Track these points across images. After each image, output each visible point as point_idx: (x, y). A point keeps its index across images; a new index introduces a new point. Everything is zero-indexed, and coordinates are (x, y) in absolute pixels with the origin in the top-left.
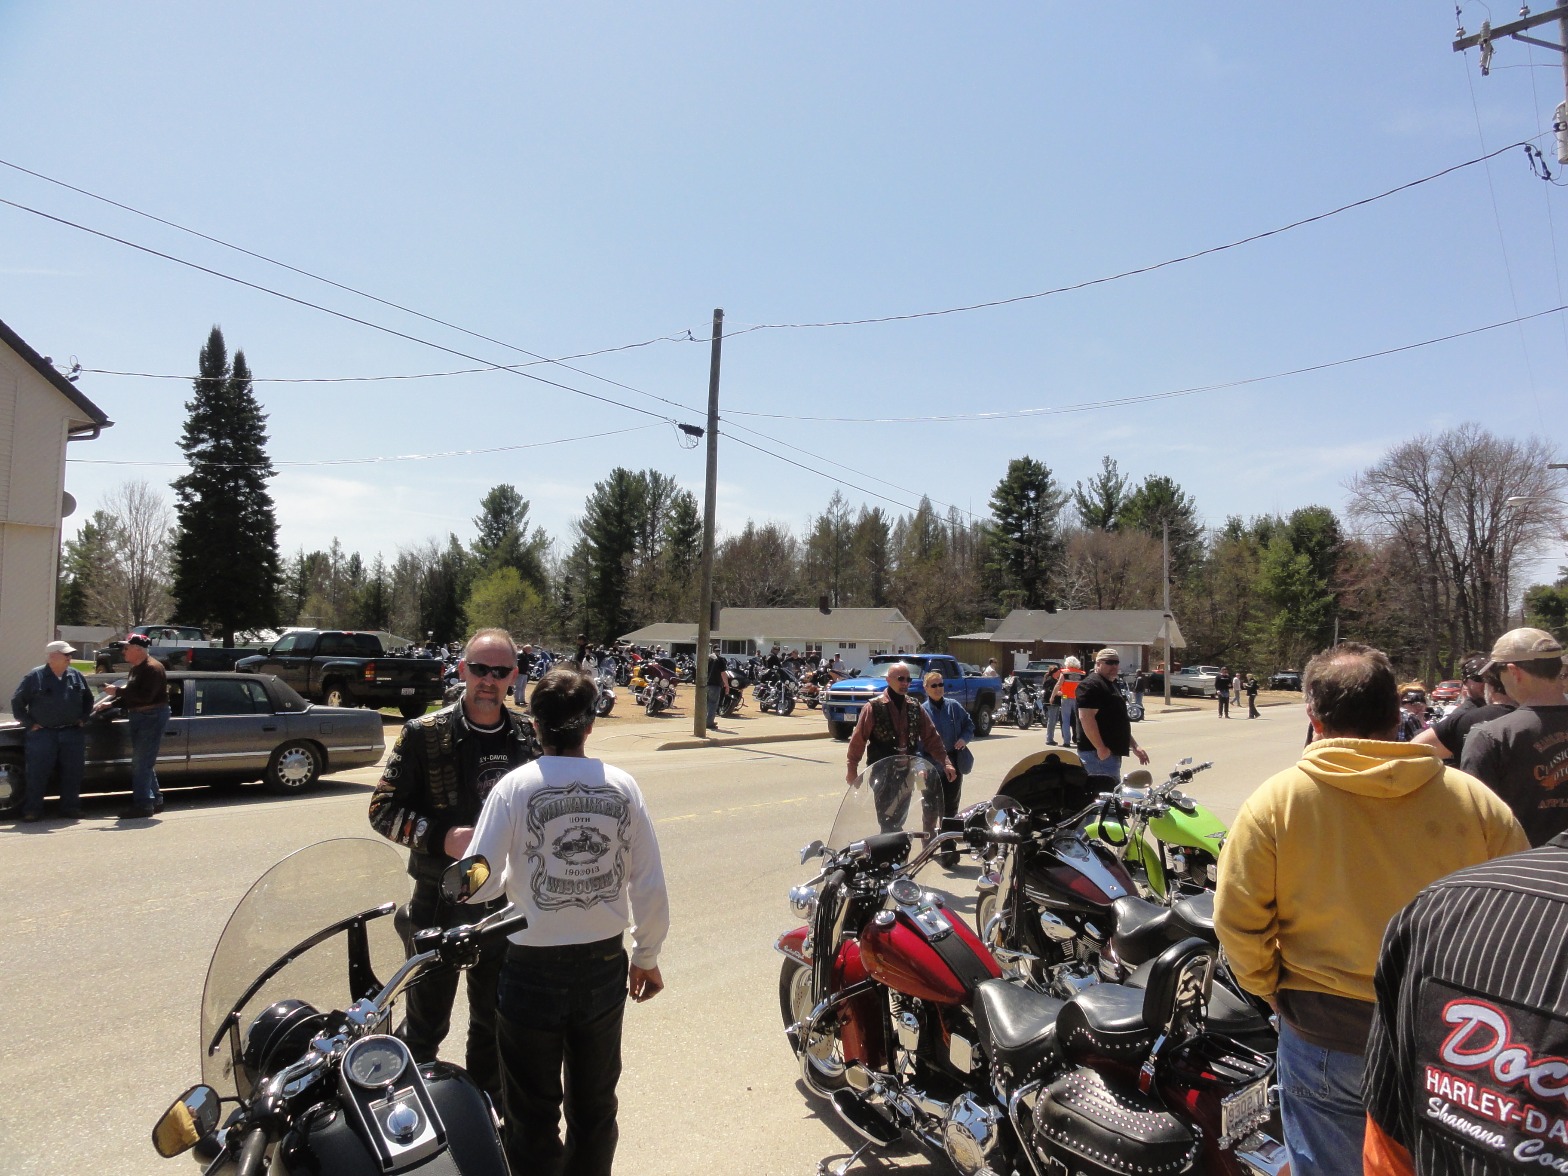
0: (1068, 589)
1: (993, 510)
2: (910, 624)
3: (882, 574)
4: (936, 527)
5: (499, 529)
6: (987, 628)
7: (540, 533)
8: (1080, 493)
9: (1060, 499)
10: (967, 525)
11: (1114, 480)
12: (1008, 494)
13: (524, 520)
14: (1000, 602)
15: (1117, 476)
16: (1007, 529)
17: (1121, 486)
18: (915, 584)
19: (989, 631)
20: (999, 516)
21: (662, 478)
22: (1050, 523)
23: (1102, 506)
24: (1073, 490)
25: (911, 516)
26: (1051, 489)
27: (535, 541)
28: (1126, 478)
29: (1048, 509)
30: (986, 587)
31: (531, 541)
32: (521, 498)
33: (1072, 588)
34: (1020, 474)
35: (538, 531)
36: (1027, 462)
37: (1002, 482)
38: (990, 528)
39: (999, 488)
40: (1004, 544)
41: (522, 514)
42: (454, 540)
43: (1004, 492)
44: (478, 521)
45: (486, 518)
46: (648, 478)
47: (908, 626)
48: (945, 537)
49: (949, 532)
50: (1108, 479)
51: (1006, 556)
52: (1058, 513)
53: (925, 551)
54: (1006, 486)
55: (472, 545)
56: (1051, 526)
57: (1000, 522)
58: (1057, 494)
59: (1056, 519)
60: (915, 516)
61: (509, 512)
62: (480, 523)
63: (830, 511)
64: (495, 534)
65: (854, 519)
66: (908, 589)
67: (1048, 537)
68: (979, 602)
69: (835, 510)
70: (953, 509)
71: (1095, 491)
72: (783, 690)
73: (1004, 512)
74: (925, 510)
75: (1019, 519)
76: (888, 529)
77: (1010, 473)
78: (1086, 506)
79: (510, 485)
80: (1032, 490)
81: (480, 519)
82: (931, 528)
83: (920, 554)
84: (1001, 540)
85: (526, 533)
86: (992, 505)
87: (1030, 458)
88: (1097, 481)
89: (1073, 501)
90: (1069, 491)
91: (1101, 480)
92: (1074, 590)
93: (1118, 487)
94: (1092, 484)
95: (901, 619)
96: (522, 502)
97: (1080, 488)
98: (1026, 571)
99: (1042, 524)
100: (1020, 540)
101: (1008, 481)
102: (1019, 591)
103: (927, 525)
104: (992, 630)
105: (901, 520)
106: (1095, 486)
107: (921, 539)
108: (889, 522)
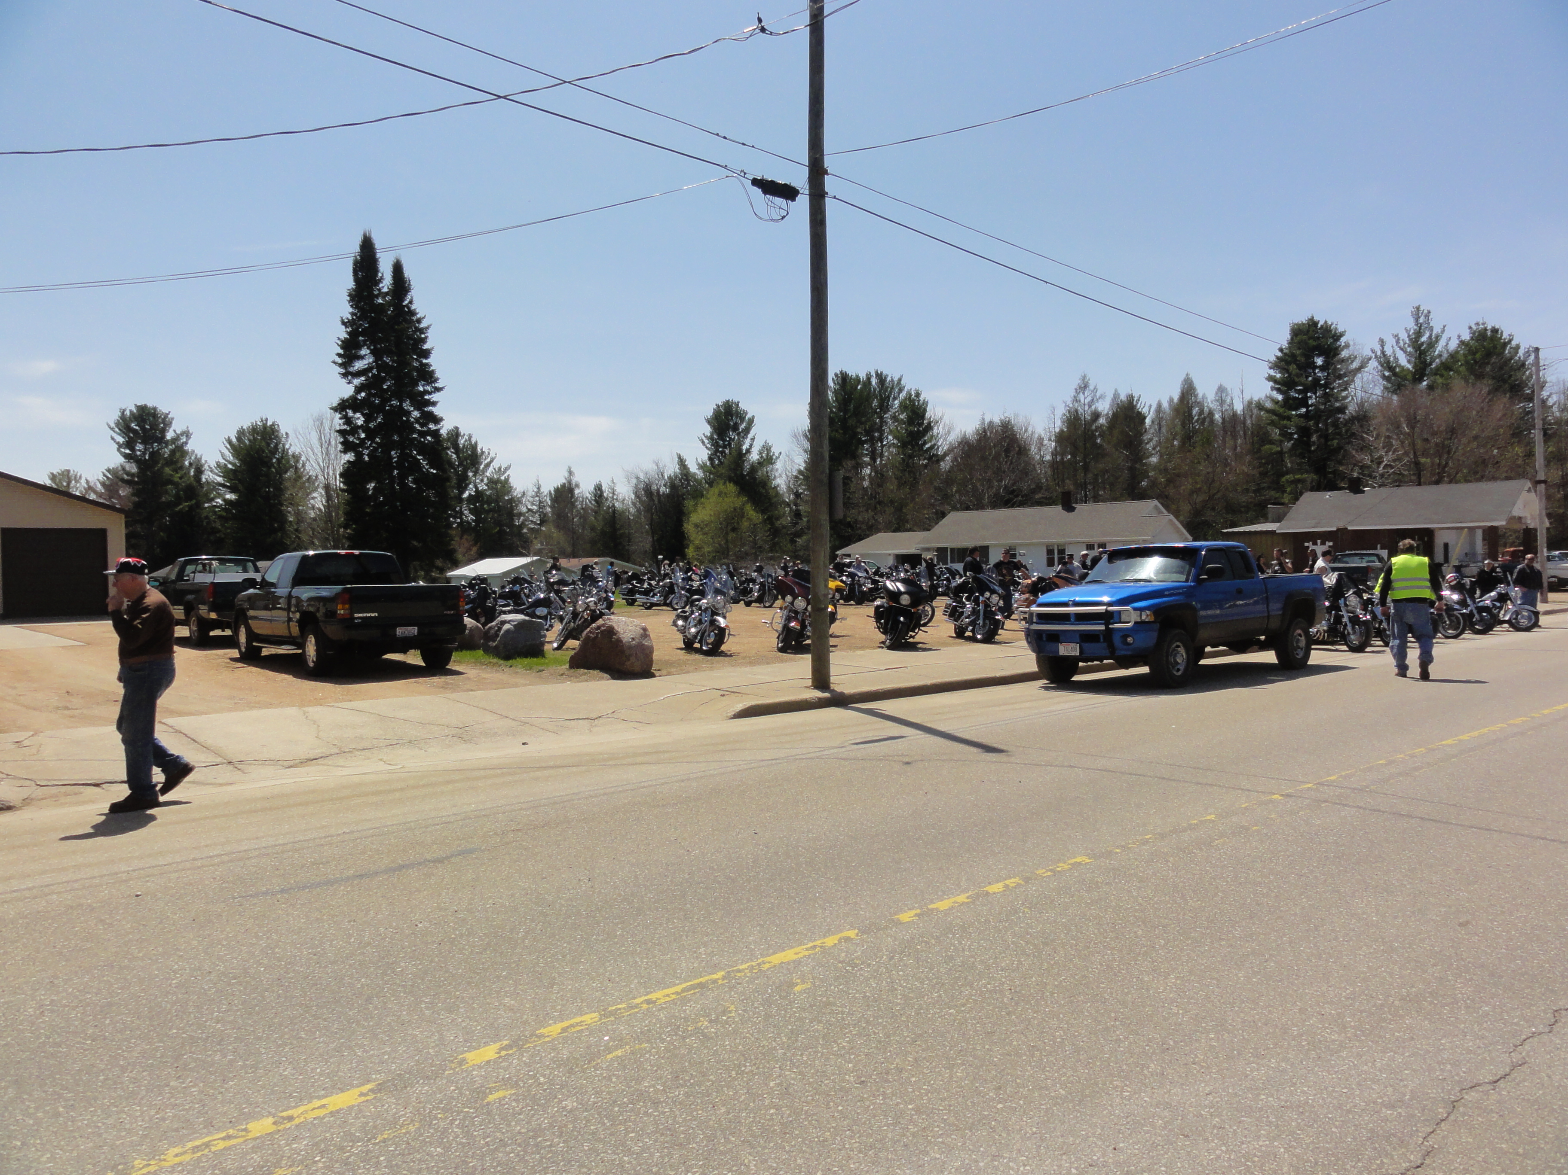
0: (1374, 466)
1: (1271, 384)
2: (1172, 517)
3: (1137, 466)
4: (1201, 412)
5: (725, 447)
6: (1270, 519)
7: (767, 448)
8: (1383, 352)
9: (1355, 365)
10: (1239, 407)
11: (1427, 334)
12: (1288, 363)
13: (750, 436)
14: (1282, 489)
15: (1431, 329)
16: (1289, 403)
17: (1437, 341)
18: (1178, 475)
19: (1274, 521)
20: (1279, 390)
21: (889, 379)
22: (1344, 394)
23: (1410, 367)
24: (1373, 351)
25: (1171, 400)
26: (1344, 354)
27: (762, 457)
28: (1443, 331)
29: (1340, 377)
30: (1264, 474)
31: (758, 457)
32: (746, 413)
33: (1379, 463)
34: (1305, 337)
35: (764, 447)
36: (1313, 323)
37: (1281, 350)
38: (1269, 405)
39: (1278, 358)
40: (1285, 422)
41: (747, 430)
42: (682, 462)
43: (1284, 362)
44: (704, 439)
45: (712, 435)
46: (874, 381)
47: (1170, 520)
48: (1212, 421)
49: (1217, 416)
50: (1419, 334)
51: (1288, 436)
52: (1353, 381)
53: (1190, 438)
54: (1285, 354)
55: (698, 464)
56: (1346, 397)
57: (1280, 397)
58: (1351, 359)
59: (1352, 387)
60: (1176, 399)
61: (735, 428)
62: (706, 441)
63: (1076, 400)
64: (722, 452)
65: (1104, 407)
66: (1169, 481)
67: (1342, 410)
68: (1255, 491)
69: (1081, 397)
70: (1221, 390)
71: (1401, 349)
72: (981, 607)
73: (1284, 385)
74: (1188, 391)
75: (1304, 392)
76: (1145, 418)
77: (1292, 339)
78: (1391, 369)
79: (736, 400)
80: (1319, 355)
81: (706, 437)
82: (1195, 411)
83: (1183, 443)
84: (1282, 417)
85: (753, 449)
86: (1270, 378)
87: (1316, 319)
88: (1404, 336)
89: (1373, 364)
90: (1367, 353)
91: (1409, 336)
92: (1382, 466)
93: (1432, 344)
94: (1398, 342)
95: (1160, 512)
96: (747, 418)
97: (1382, 346)
98: (1314, 451)
99: (1332, 395)
100: (1306, 416)
101: (1290, 348)
102: (1305, 476)
103: (1190, 410)
104: (1278, 519)
105: (1159, 405)
106: (1402, 343)
107: (1183, 425)
108: (1145, 411)
